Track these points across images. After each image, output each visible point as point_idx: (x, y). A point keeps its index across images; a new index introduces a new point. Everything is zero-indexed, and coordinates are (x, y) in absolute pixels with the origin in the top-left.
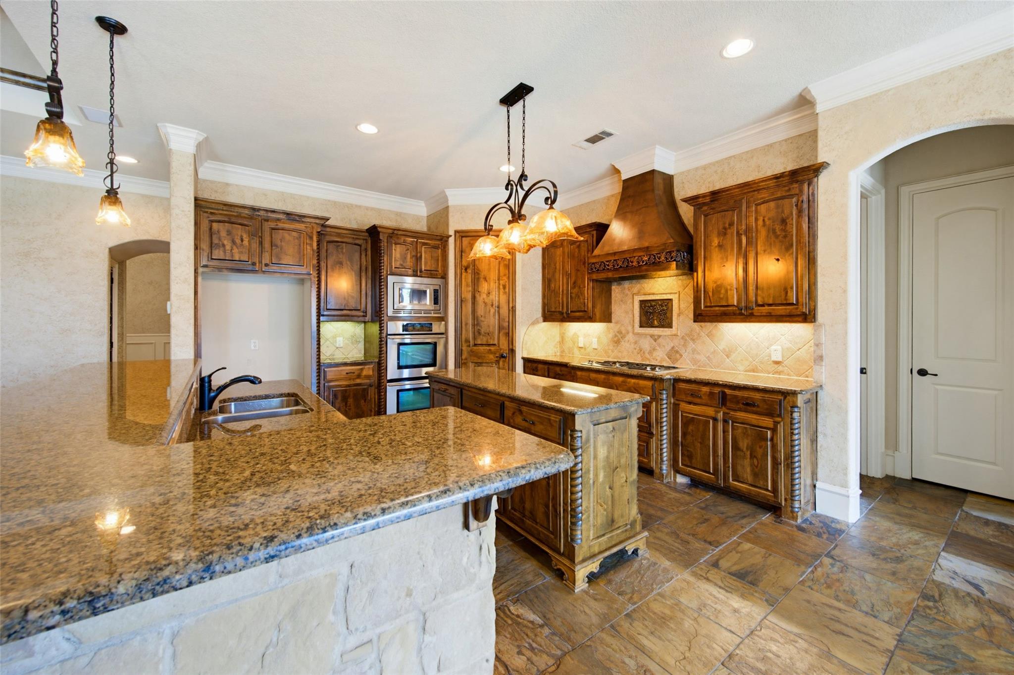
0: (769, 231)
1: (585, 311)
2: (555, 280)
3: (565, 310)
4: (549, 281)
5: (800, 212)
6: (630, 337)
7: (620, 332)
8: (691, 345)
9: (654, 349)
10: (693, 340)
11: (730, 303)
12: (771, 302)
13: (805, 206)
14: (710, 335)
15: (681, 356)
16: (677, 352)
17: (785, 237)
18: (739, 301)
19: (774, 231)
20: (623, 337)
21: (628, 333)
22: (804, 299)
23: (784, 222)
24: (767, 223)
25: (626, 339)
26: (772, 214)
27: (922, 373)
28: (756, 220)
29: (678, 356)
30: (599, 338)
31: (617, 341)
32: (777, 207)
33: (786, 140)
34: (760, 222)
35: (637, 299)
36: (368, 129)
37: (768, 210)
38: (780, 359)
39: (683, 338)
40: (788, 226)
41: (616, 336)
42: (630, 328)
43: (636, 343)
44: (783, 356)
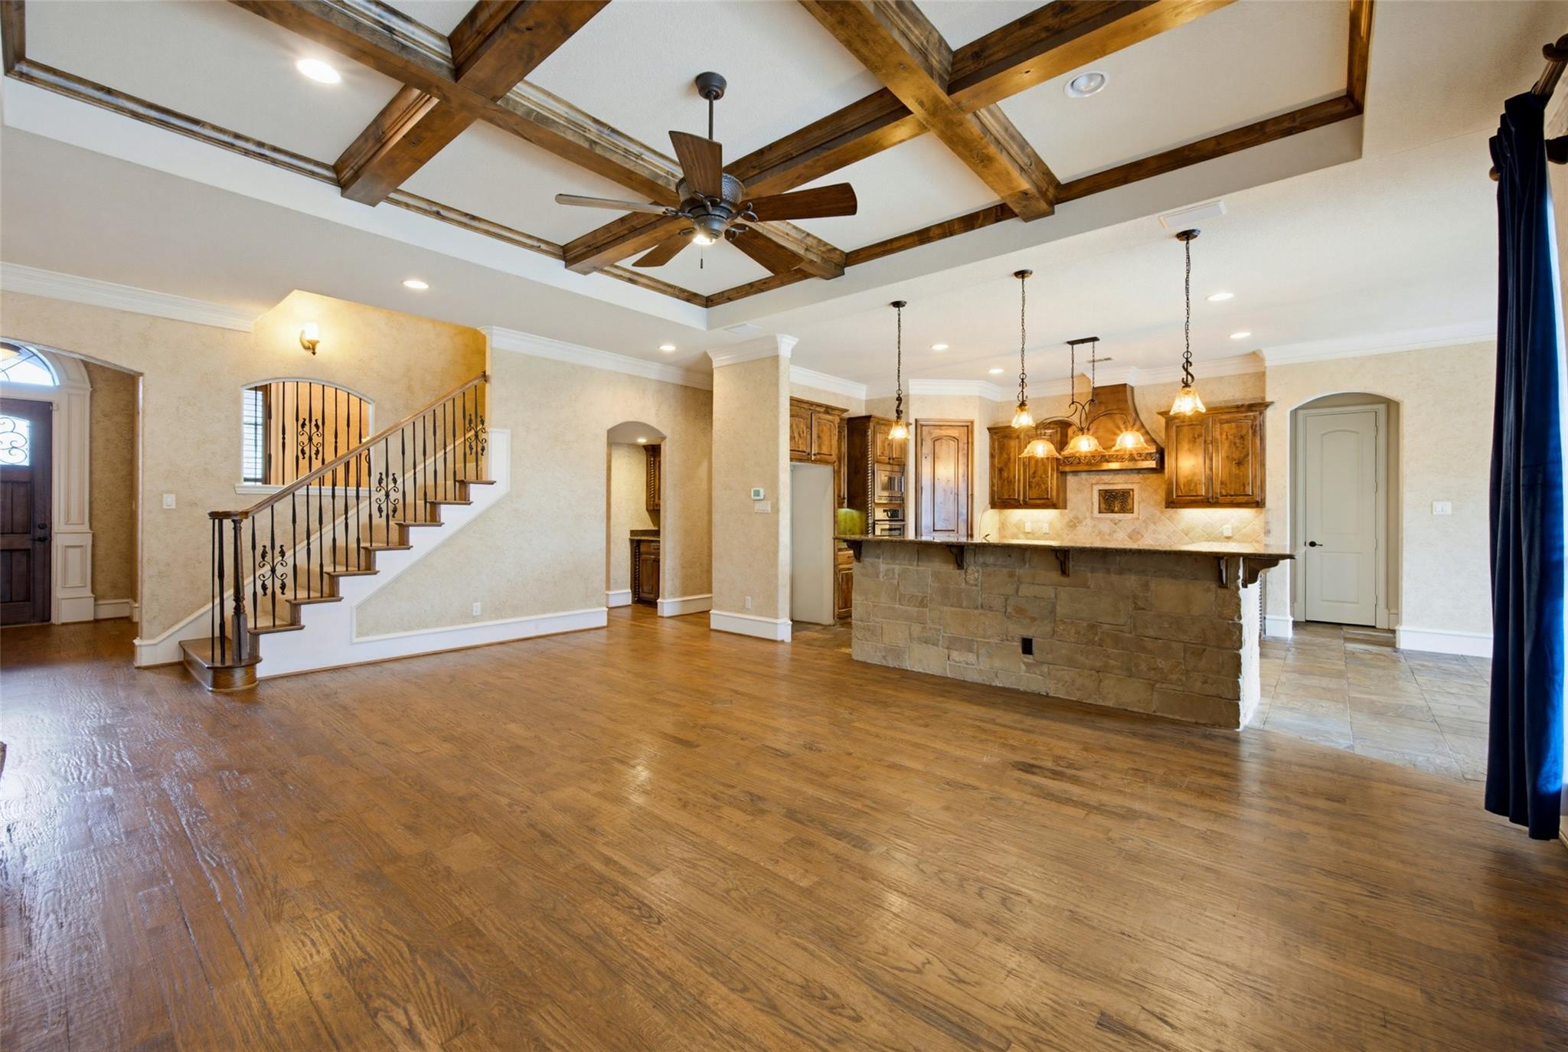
0: (1230, 444)
1: (1047, 499)
2: (1009, 469)
3: (1021, 498)
4: (1001, 470)
5: (1254, 433)
6: (1089, 521)
7: (1076, 518)
8: (1152, 527)
9: (1114, 532)
10: (1154, 523)
11: (1199, 493)
12: (1232, 493)
13: (1258, 428)
14: (1170, 519)
15: (1142, 536)
16: (1138, 533)
17: (1243, 448)
18: (1207, 491)
19: (1235, 443)
20: (1080, 522)
21: (1086, 518)
22: (1257, 491)
23: (1242, 437)
24: (1230, 437)
25: (1084, 523)
26: (1234, 431)
27: (1313, 544)
28: (1221, 434)
29: (1139, 536)
30: (1050, 523)
31: (1073, 525)
32: (1237, 427)
33: (1235, 376)
34: (1224, 436)
35: (1096, 488)
36: (940, 347)
37: (1230, 428)
38: (1230, 535)
39: (1144, 521)
40: (1246, 442)
41: (1071, 521)
42: (1088, 514)
43: (1094, 526)
44: (1233, 532)
